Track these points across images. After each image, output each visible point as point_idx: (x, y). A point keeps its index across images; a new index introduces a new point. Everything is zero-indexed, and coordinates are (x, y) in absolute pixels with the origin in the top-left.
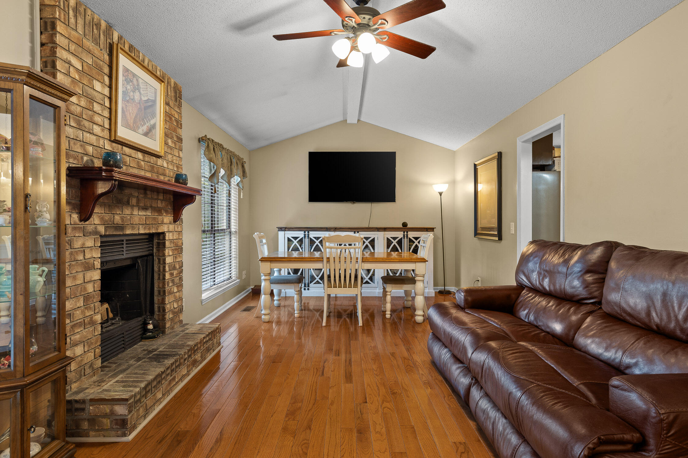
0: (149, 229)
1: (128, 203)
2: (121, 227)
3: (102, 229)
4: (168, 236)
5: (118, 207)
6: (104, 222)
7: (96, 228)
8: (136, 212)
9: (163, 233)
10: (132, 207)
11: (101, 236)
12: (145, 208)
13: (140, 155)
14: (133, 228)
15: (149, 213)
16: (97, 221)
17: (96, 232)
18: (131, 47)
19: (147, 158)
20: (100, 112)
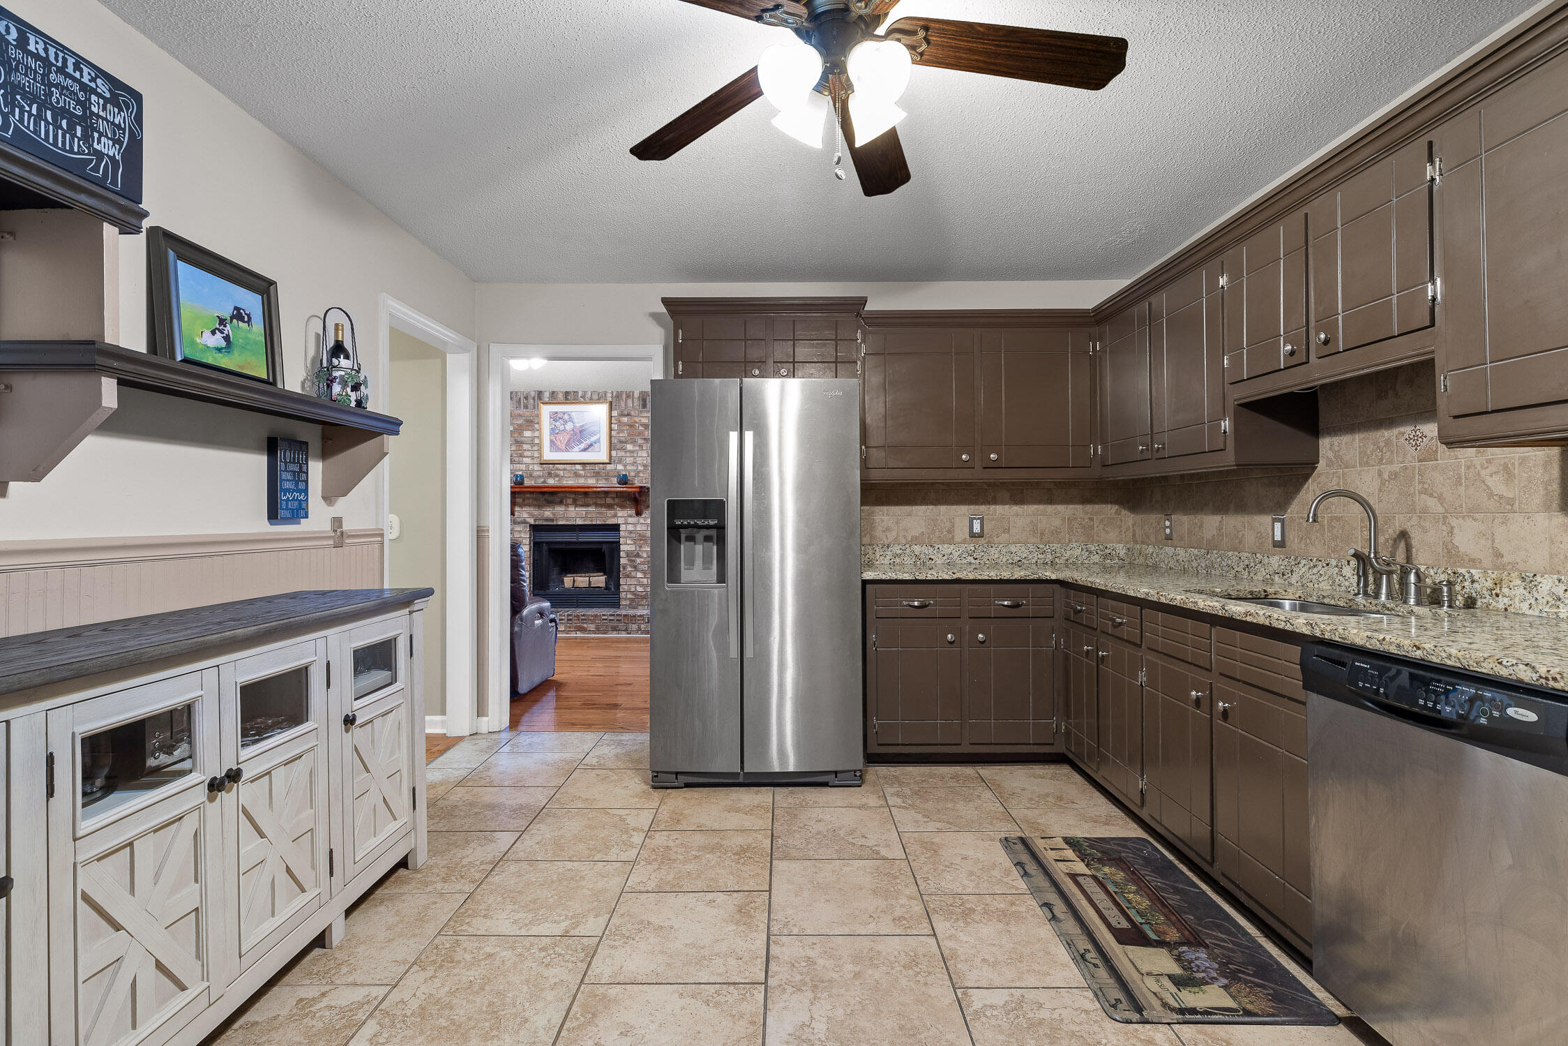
0: (591, 521)
1: (561, 503)
2: (552, 520)
3: (532, 521)
4: (622, 528)
5: (549, 506)
6: (531, 515)
7: (525, 520)
8: (571, 508)
9: (618, 525)
10: (567, 505)
11: (531, 525)
12: (588, 505)
13: (578, 467)
14: (567, 520)
15: (590, 509)
16: (525, 515)
17: (524, 522)
18: (567, 393)
19: (588, 467)
20: (530, 449)
